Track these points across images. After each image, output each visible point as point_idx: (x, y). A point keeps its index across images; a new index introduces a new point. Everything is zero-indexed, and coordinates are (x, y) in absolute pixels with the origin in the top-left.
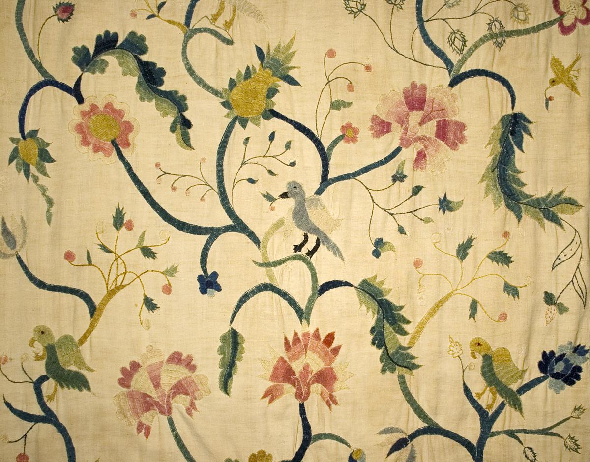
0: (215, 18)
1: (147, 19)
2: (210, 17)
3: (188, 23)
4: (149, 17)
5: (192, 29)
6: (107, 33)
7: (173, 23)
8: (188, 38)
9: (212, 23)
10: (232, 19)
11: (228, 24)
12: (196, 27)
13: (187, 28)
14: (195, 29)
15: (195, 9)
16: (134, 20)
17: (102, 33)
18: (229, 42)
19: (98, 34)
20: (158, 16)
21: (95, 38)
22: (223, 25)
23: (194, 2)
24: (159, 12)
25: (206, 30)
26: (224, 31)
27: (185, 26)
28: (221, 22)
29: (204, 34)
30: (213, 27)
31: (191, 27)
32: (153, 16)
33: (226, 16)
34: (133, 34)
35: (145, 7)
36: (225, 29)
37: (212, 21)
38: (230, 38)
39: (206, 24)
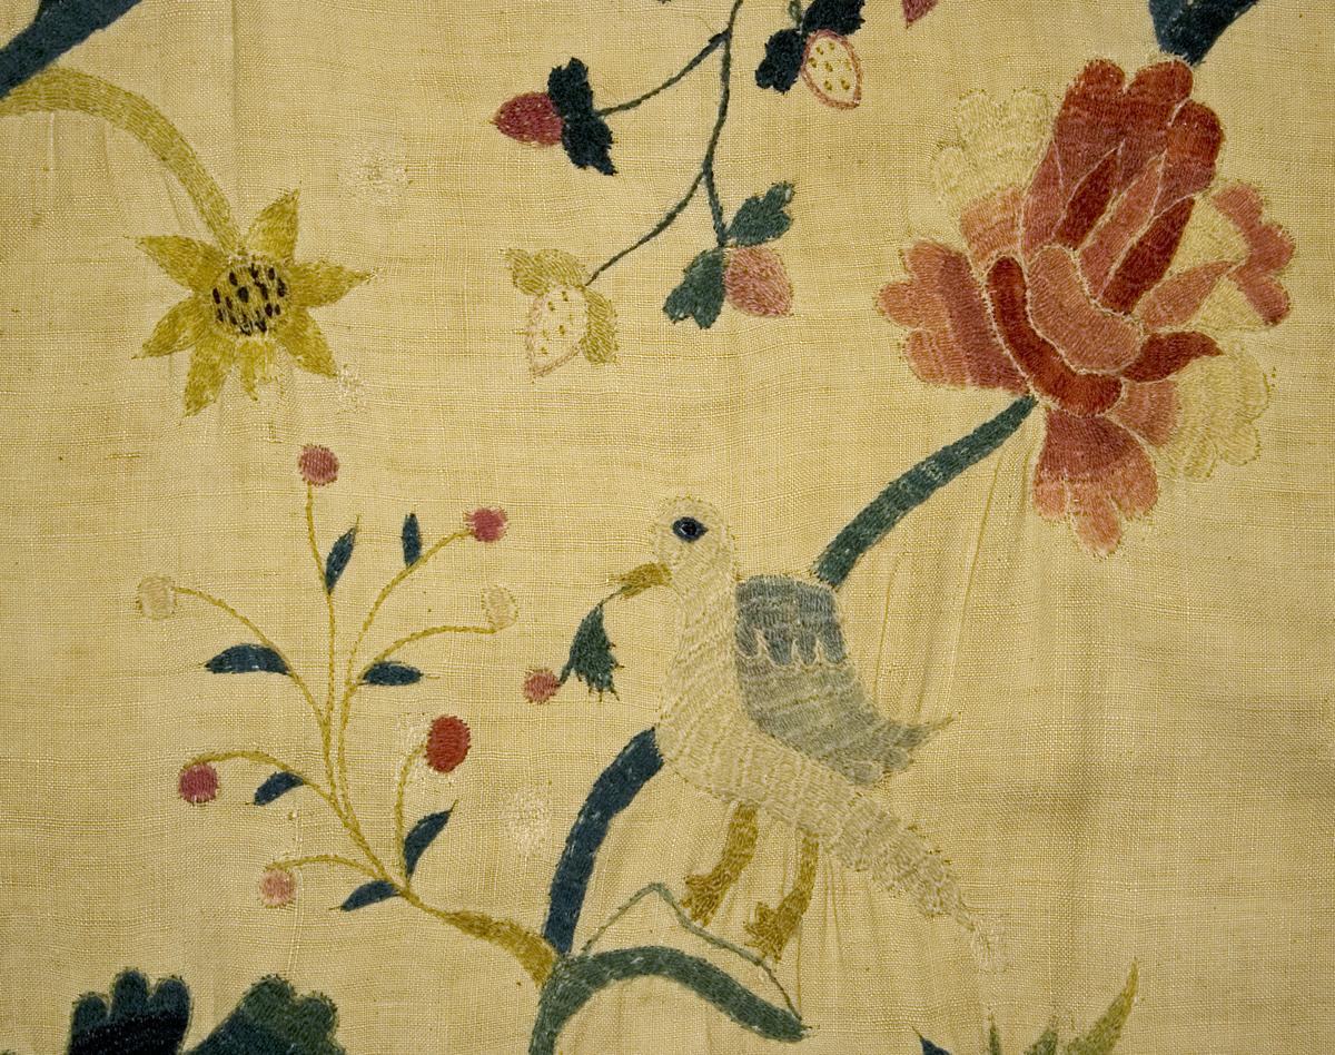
0: (705, 895)
1: (345, 907)
2: (679, 891)
3: (560, 926)
4: (359, 900)
5: (582, 960)
6: (130, 984)
7: (480, 927)
8: (558, 1008)
9: (685, 924)
10: (799, 899)
11: (777, 927)
12: (606, 945)
13: (554, 954)
14: (602, 958)
15: (603, 854)
16: (280, 917)
17: (103, 985)
18: (781, 1025)
19: (85, 989)
20: (406, 894)
21: (68, 1011)
22: (749, 929)
23: (597, 815)
24: (410, 870)
25: (654, 961)
26: (750, 964)
27: (545, 945)
28: (735, 915)
29: (641, 983)
30: (690, 946)
31: (576, 950)
32: (378, 891)
33: (767, 882)
34: (271, 993)
35: (340, 845)
36: (756, 952)
37: (687, 912)
38: (778, 1003)
39: (658, 928)
